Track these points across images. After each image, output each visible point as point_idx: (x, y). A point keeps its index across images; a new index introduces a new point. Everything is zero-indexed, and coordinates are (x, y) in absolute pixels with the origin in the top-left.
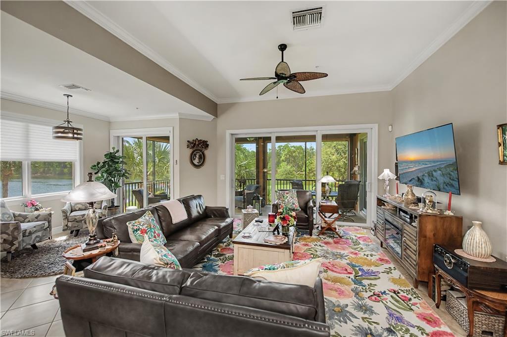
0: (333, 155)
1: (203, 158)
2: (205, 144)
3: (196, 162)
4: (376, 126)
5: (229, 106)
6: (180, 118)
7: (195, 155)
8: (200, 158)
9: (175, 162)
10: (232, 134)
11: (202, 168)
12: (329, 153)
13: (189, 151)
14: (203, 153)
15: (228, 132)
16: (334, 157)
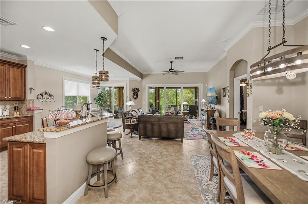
0: (190, 94)
1: (137, 96)
2: (138, 90)
3: (135, 97)
4: (202, 84)
5: (147, 75)
6: (129, 80)
7: (134, 94)
8: (136, 95)
9: (127, 97)
10: (148, 86)
11: (137, 99)
12: (187, 93)
13: (132, 93)
14: (137, 94)
15: (147, 85)
16: (190, 95)
